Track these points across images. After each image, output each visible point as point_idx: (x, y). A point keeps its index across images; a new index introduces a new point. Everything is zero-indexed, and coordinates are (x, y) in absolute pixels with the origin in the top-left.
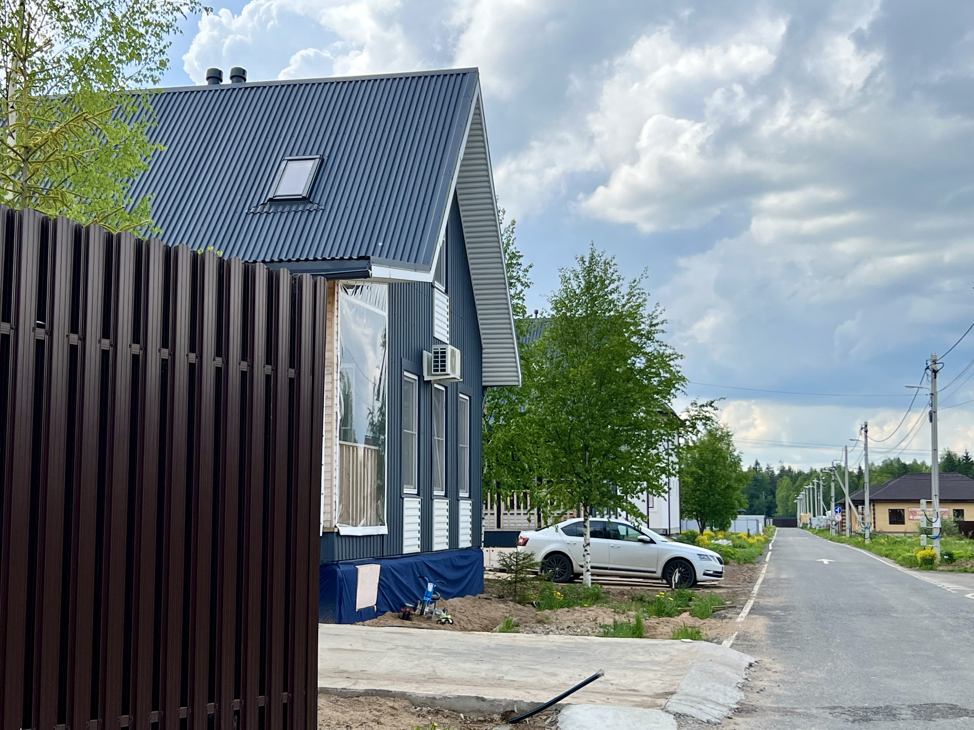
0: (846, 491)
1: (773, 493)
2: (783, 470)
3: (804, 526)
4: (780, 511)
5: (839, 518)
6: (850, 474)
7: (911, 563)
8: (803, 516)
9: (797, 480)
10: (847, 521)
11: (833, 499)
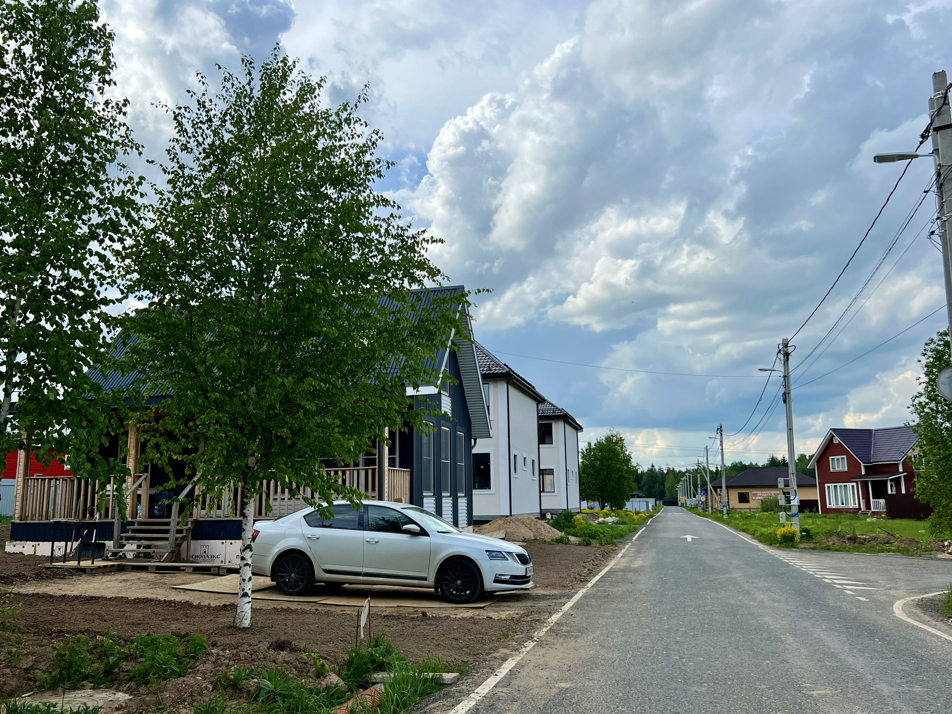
0: (708, 479)
1: (663, 485)
2: (669, 470)
3: (682, 505)
4: (668, 495)
5: (703, 499)
6: (711, 472)
7: (770, 540)
8: (682, 498)
9: (677, 476)
10: (709, 501)
11: (699, 486)
